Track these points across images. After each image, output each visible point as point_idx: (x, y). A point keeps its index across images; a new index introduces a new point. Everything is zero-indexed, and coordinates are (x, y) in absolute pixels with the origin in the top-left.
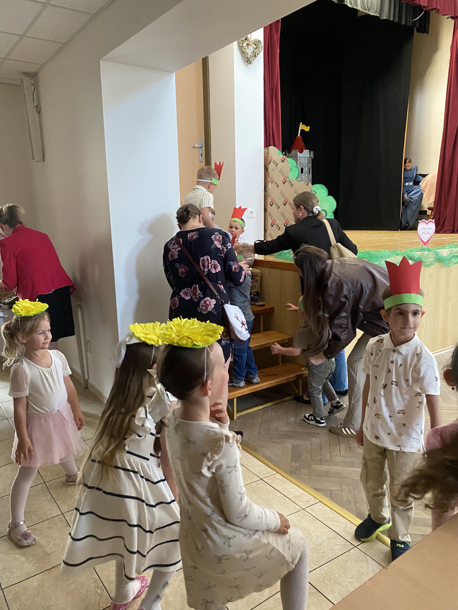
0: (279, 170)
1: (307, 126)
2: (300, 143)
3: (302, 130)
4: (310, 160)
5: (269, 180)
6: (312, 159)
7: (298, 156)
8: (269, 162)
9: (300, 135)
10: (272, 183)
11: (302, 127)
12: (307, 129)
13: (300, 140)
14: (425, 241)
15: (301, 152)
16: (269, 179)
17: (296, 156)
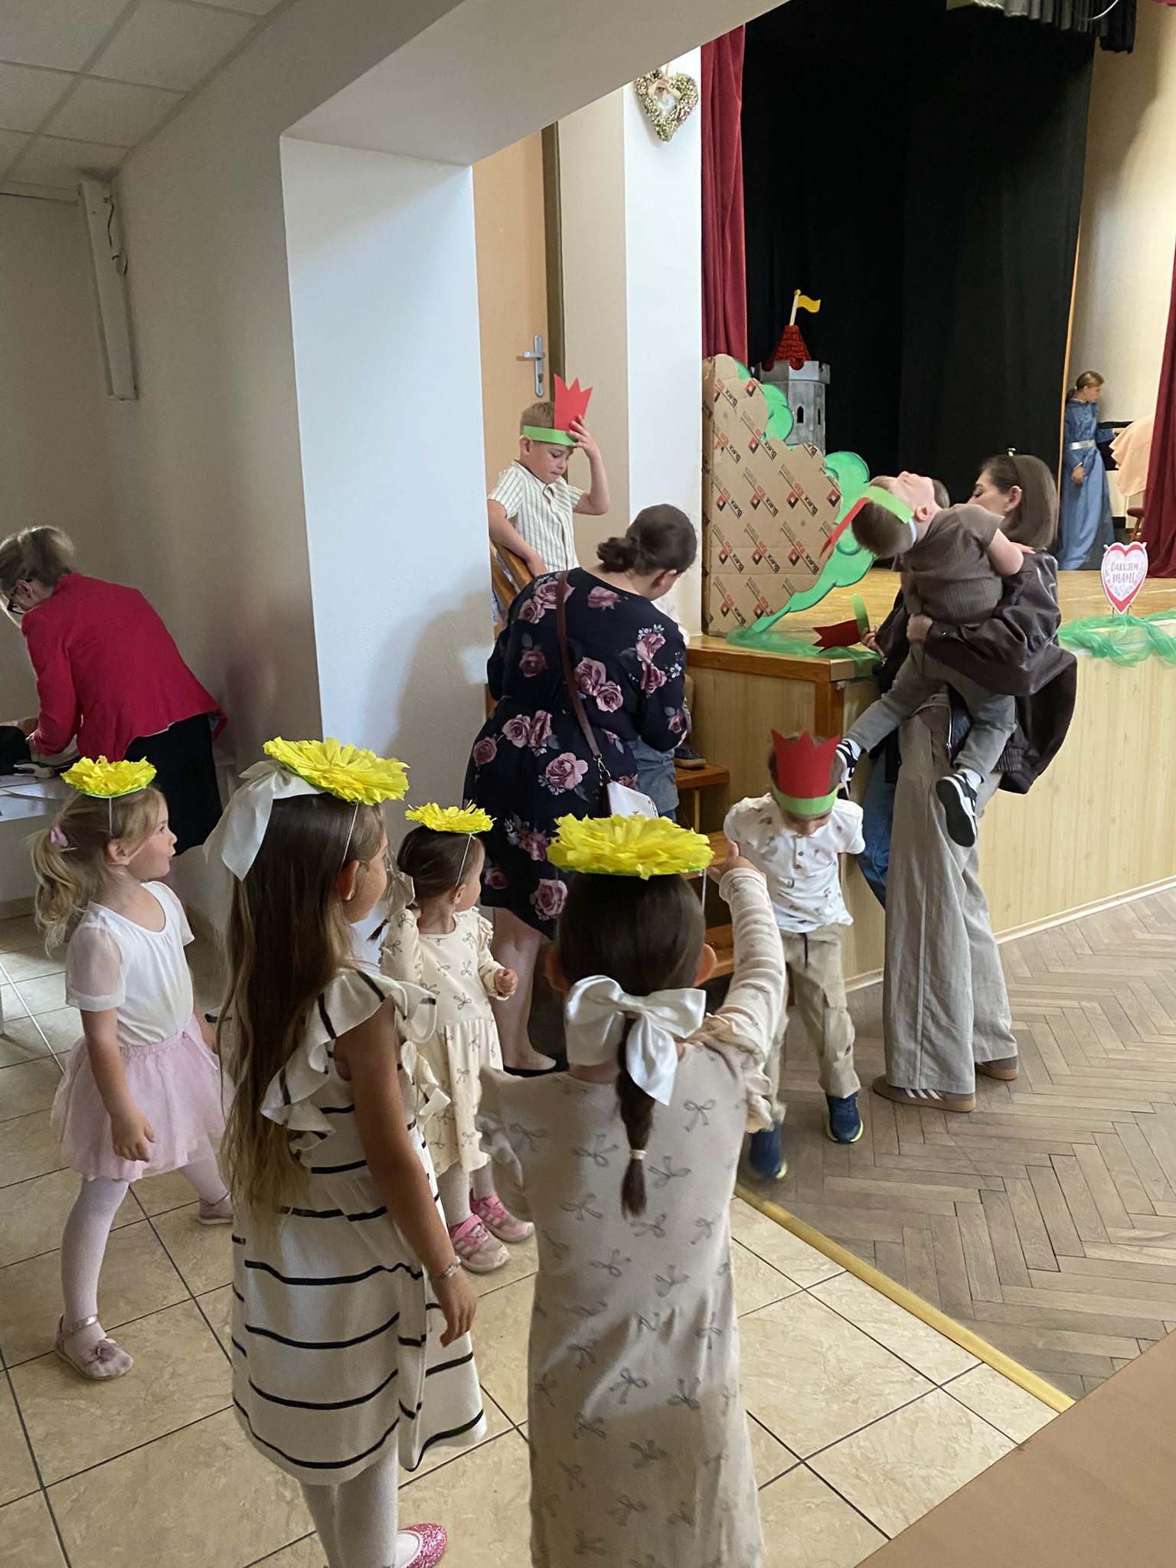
0: (740, 414)
1: (814, 298)
2: (794, 343)
3: (801, 310)
4: (821, 387)
5: (716, 443)
6: (827, 386)
7: (791, 377)
8: (716, 395)
9: (796, 323)
10: (723, 449)
11: (800, 301)
12: (814, 306)
13: (796, 336)
14: (1121, 599)
15: (798, 366)
16: (716, 440)
17: (786, 378)
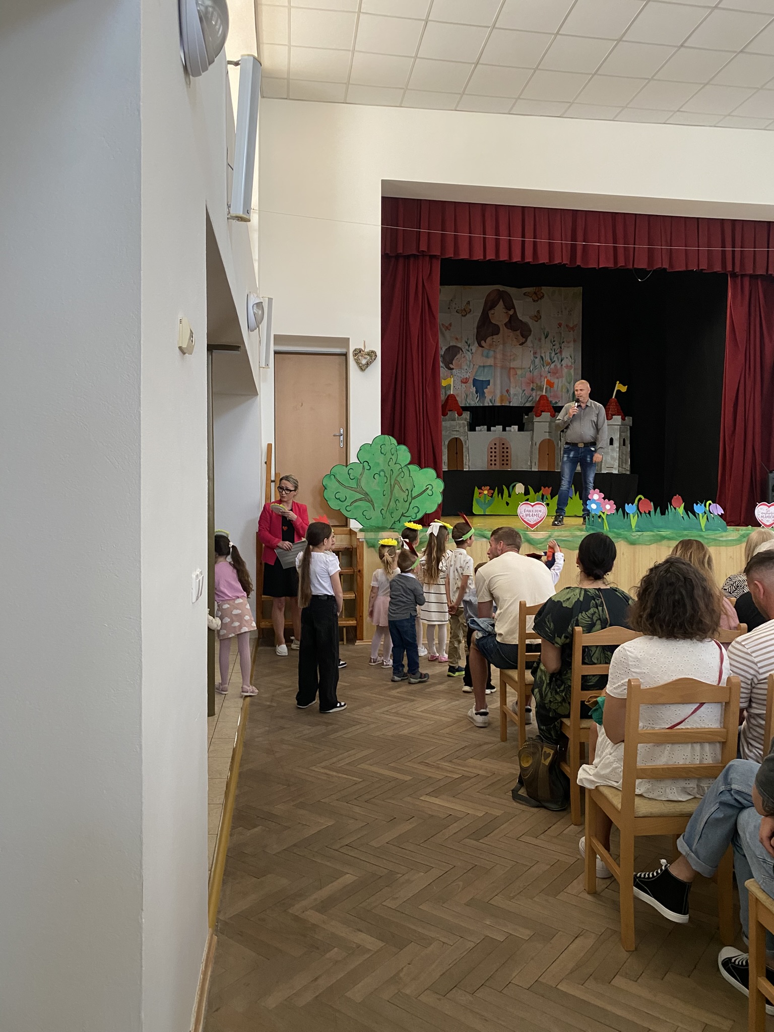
1: (625, 385)
3: (618, 391)
4: (626, 428)
6: (630, 427)
9: (615, 397)
11: (620, 387)
12: (624, 389)
14: (532, 523)
